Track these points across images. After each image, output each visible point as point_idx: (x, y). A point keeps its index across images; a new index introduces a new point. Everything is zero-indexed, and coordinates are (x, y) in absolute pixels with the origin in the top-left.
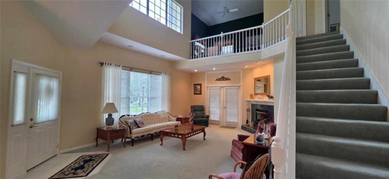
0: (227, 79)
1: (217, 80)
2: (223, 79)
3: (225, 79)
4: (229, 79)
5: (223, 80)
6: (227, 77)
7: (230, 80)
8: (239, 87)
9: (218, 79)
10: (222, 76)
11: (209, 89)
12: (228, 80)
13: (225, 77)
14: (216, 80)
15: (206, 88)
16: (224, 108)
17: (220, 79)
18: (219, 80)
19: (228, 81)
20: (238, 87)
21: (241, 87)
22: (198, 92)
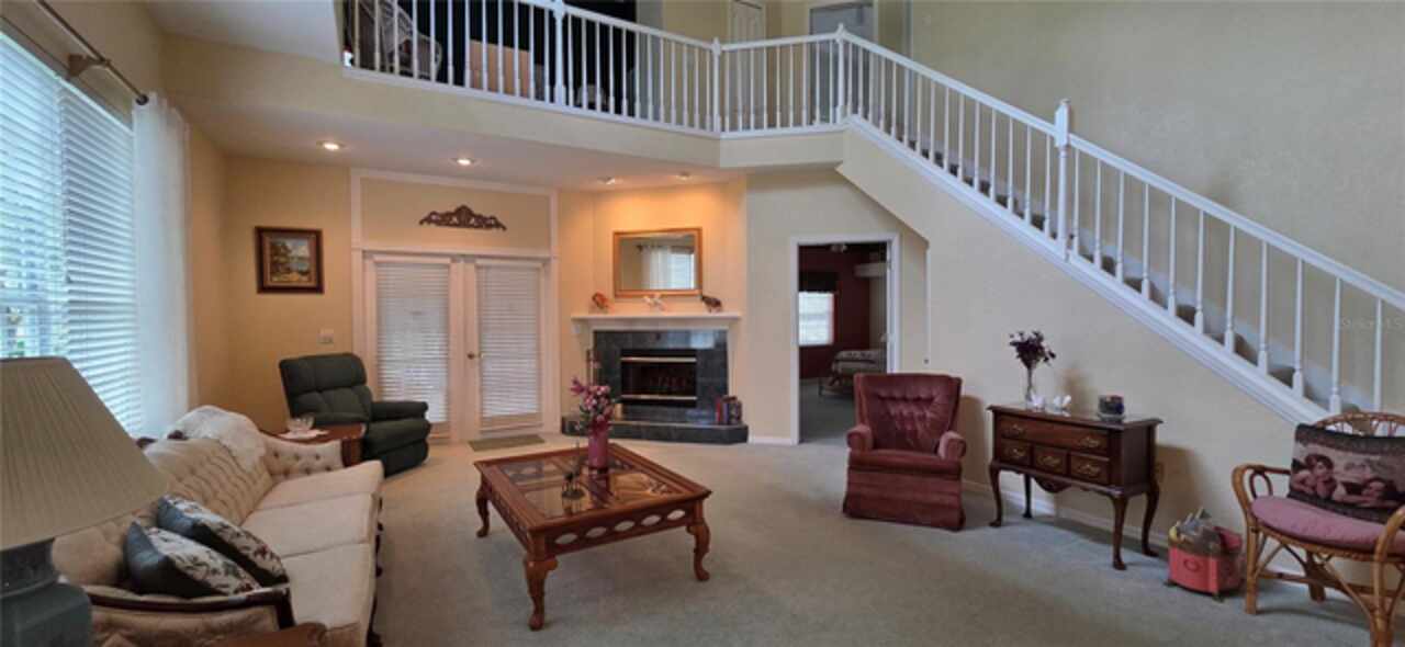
0: (485, 223)
1: (428, 220)
2: (462, 217)
3: (473, 221)
4: (498, 225)
5: (463, 224)
6: (487, 214)
7: (504, 228)
8: (546, 262)
9: (434, 217)
10: (459, 205)
11: (378, 264)
12: (489, 226)
13: (476, 211)
14: (421, 223)
15: (357, 256)
16: (471, 356)
17: (449, 215)
18: (444, 220)
19: (494, 231)
20: (539, 265)
21: (555, 264)
22: (294, 279)
